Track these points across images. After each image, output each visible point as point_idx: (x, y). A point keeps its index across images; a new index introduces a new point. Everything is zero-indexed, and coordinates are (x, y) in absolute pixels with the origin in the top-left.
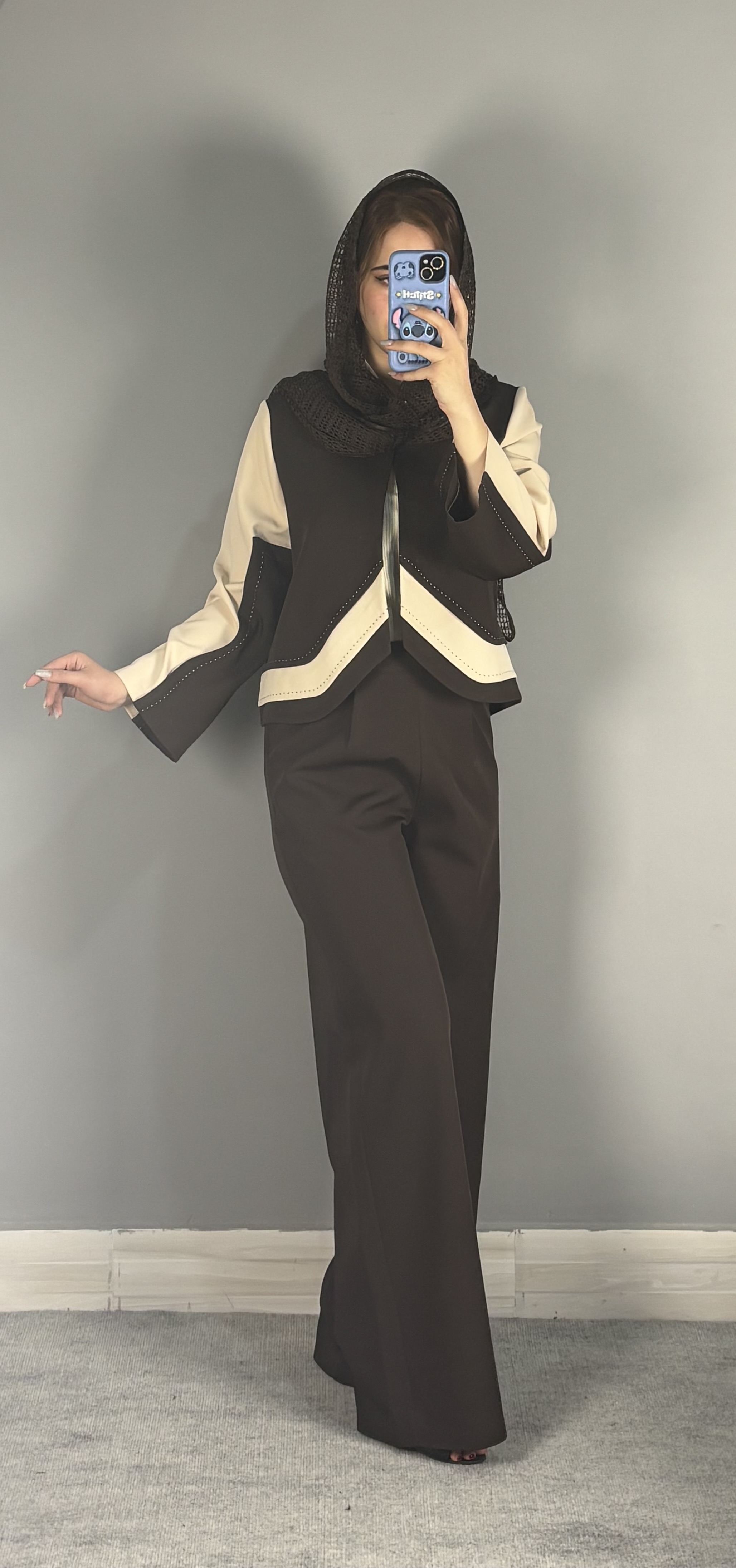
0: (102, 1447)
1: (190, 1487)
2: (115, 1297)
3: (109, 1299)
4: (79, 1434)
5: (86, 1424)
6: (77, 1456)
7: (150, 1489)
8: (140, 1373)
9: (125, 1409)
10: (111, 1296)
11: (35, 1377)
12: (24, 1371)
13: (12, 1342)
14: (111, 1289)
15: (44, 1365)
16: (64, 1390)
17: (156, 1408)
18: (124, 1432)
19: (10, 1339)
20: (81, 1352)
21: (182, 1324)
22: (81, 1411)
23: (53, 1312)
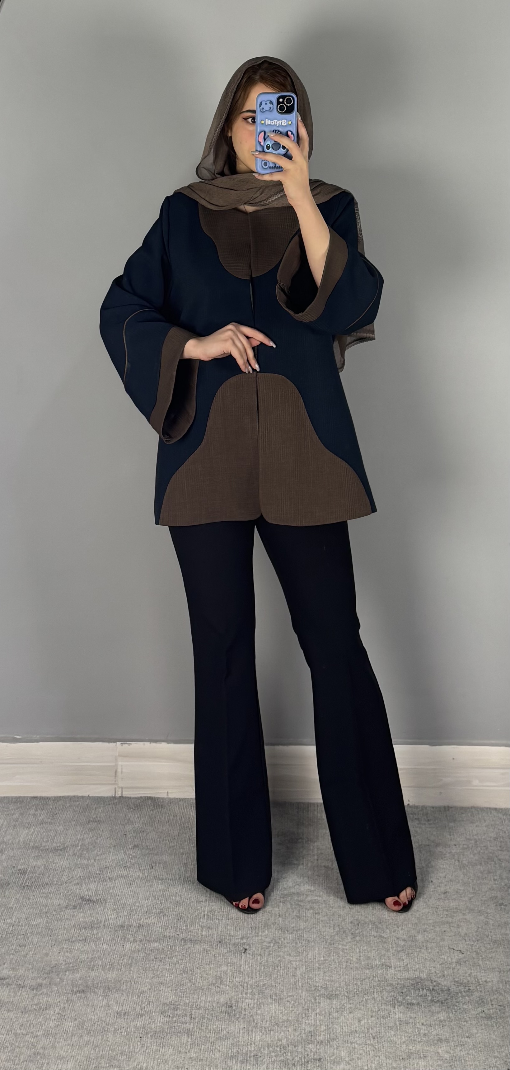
0: (99, 909)
1: (156, 945)
2: (119, 788)
3: (115, 788)
4: (85, 897)
5: (91, 889)
6: (81, 917)
7: (128, 946)
8: (131, 846)
9: (119, 877)
10: (116, 786)
11: (60, 850)
12: (54, 845)
13: (50, 820)
14: (117, 782)
15: (69, 840)
16: (79, 860)
17: (139, 876)
18: (115, 896)
19: (48, 818)
20: (94, 829)
21: (162, 807)
22: (89, 878)
23: (78, 797)
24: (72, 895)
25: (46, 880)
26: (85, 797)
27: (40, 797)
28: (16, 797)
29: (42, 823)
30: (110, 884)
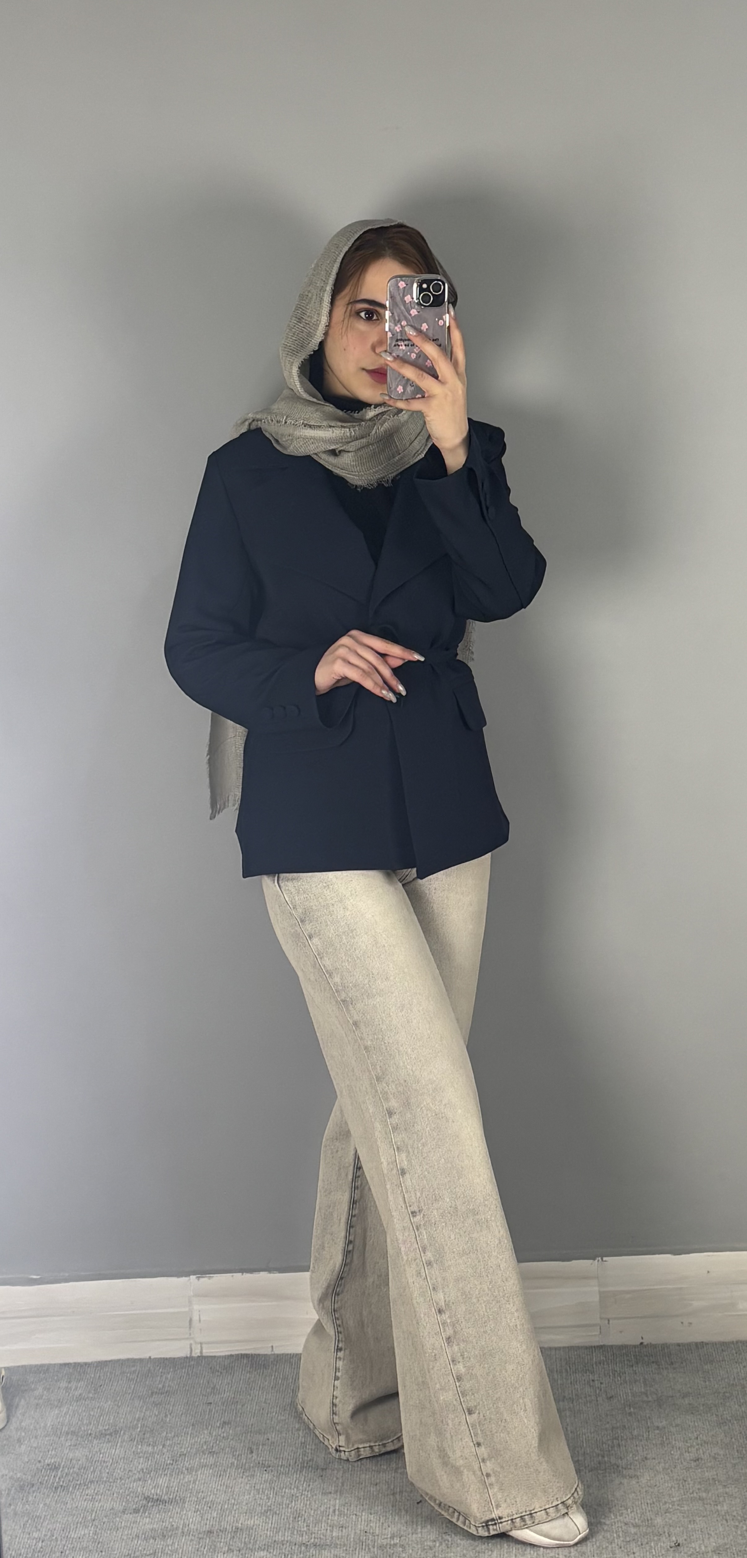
0: (174, 1510)
2: (196, 1343)
3: (191, 1345)
4: (152, 1496)
5: (159, 1485)
6: (147, 1523)
8: (218, 1425)
9: (202, 1466)
10: (192, 1342)
11: (111, 1434)
12: (100, 1428)
13: (91, 1395)
14: (192, 1336)
15: (122, 1421)
16: (140, 1447)
17: (232, 1464)
18: (198, 1492)
19: (89, 1392)
20: (160, 1404)
21: (265, 1367)
22: (156, 1470)
23: (134, 1361)
24: (132, 1495)
25: (90, 1476)
26: (146, 1359)
27: (75, 1363)
28: (37, 1365)
29: (79, 1398)
30: (188, 1478)
